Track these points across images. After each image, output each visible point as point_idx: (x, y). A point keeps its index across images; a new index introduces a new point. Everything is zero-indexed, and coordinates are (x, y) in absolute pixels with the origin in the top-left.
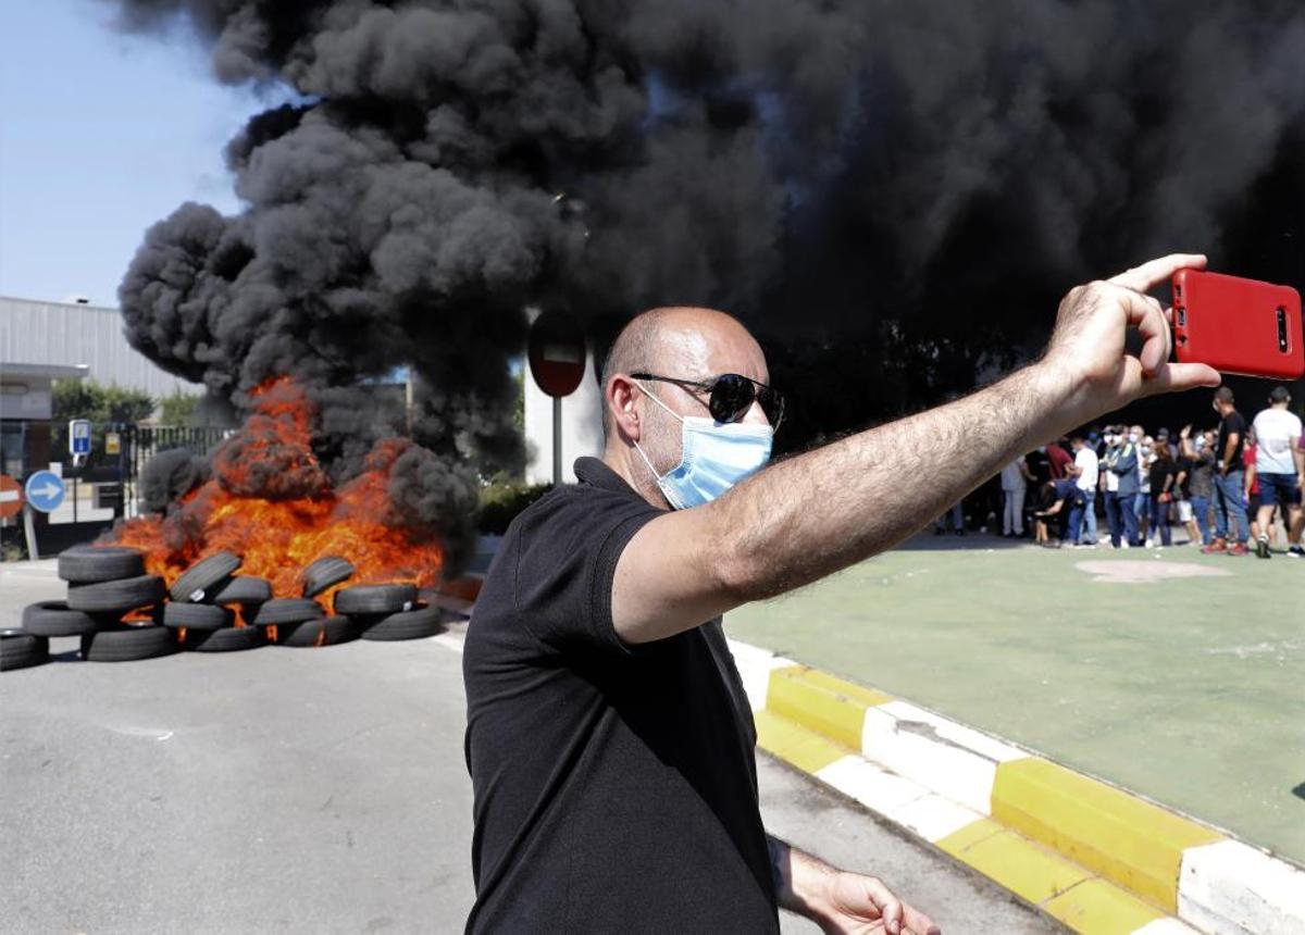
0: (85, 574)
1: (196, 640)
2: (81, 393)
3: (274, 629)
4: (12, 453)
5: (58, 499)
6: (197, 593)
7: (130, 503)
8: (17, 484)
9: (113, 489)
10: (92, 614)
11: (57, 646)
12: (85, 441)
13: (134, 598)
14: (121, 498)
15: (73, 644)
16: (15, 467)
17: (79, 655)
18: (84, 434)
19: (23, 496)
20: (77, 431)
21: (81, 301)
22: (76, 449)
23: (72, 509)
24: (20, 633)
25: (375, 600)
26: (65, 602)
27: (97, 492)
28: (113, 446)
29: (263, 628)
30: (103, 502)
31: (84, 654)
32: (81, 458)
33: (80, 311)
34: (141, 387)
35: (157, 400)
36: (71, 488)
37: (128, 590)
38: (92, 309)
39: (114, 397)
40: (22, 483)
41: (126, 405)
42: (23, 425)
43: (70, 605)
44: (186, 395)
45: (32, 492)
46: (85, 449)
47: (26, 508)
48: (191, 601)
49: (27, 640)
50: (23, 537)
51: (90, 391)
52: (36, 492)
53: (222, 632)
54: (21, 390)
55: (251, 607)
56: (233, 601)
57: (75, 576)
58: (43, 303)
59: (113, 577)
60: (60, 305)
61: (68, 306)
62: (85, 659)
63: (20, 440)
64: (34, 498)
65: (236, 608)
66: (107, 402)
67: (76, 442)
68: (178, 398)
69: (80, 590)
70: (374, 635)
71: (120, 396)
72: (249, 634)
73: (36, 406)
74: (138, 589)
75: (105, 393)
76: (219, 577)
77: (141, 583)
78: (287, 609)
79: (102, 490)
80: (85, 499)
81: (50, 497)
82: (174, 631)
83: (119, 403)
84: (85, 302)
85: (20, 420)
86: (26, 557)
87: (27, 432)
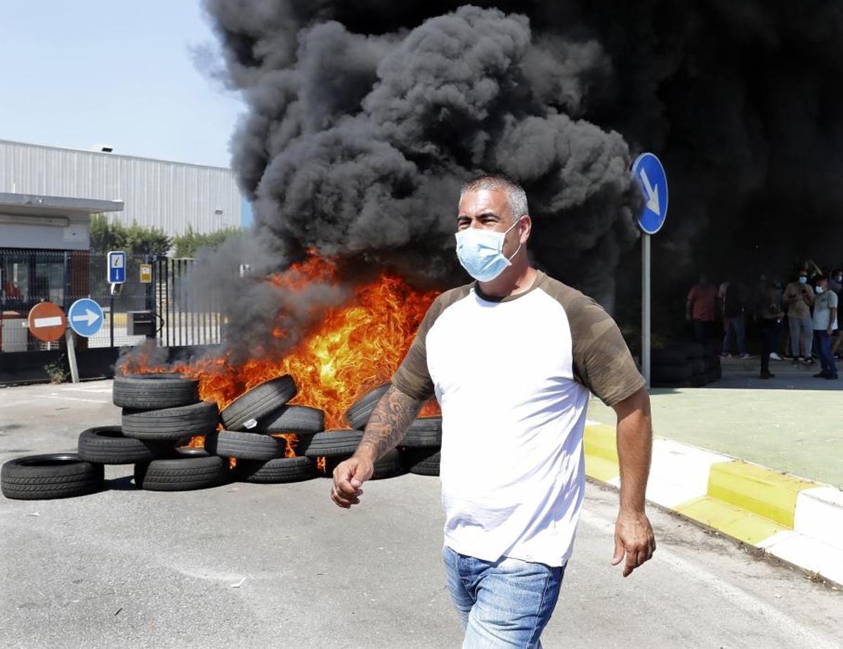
0: (140, 401)
1: (246, 470)
2: (106, 232)
3: (324, 460)
4: (53, 282)
5: (97, 324)
6: (250, 421)
7: (161, 329)
8: (60, 311)
9: (146, 317)
10: (146, 441)
11: (112, 472)
12: (121, 270)
13: (188, 427)
14: (154, 325)
15: (128, 470)
16: (57, 294)
17: (133, 481)
18: (120, 265)
19: (65, 321)
20: (113, 262)
21: (105, 150)
22: (113, 279)
23: (109, 335)
24: (76, 458)
25: (426, 434)
26: (120, 428)
27: (132, 320)
28: (146, 276)
29: (313, 459)
30: (137, 329)
31: (139, 482)
32: (117, 286)
33: (105, 158)
34: (158, 227)
35: (172, 239)
36: (108, 316)
37: (182, 418)
38: (116, 156)
39: (135, 235)
40: (64, 309)
41: (145, 243)
42: (66, 254)
43: (125, 431)
44: (198, 235)
45: (74, 318)
46: (121, 279)
47: (69, 334)
48: (244, 430)
49: (83, 466)
50: (66, 360)
51: (114, 230)
52: (77, 318)
53: (274, 462)
54: (62, 222)
55: (303, 438)
56: (287, 431)
57: (130, 402)
58: (74, 151)
59: (168, 404)
60: (88, 153)
61: (95, 154)
62: (138, 487)
63: (60, 269)
64: (75, 323)
65: (289, 438)
66: (129, 240)
67: (113, 271)
68: (190, 236)
69: (135, 417)
70: (425, 469)
71: (140, 235)
72: (301, 464)
73: (75, 239)
74: (192, 417)
75: (127, 232)
76: (272, 407)
77: (195, 410)
78: (339, 440)
79: (136, 317)
80: (121, 326)
81: (90, 324)
82: (226, 459)
83: (139, 241)
84: (110, 150)
85: (63, 251)
86: (68, 380)
87: (68, 261)
